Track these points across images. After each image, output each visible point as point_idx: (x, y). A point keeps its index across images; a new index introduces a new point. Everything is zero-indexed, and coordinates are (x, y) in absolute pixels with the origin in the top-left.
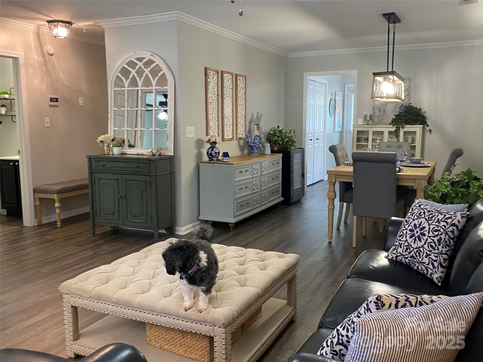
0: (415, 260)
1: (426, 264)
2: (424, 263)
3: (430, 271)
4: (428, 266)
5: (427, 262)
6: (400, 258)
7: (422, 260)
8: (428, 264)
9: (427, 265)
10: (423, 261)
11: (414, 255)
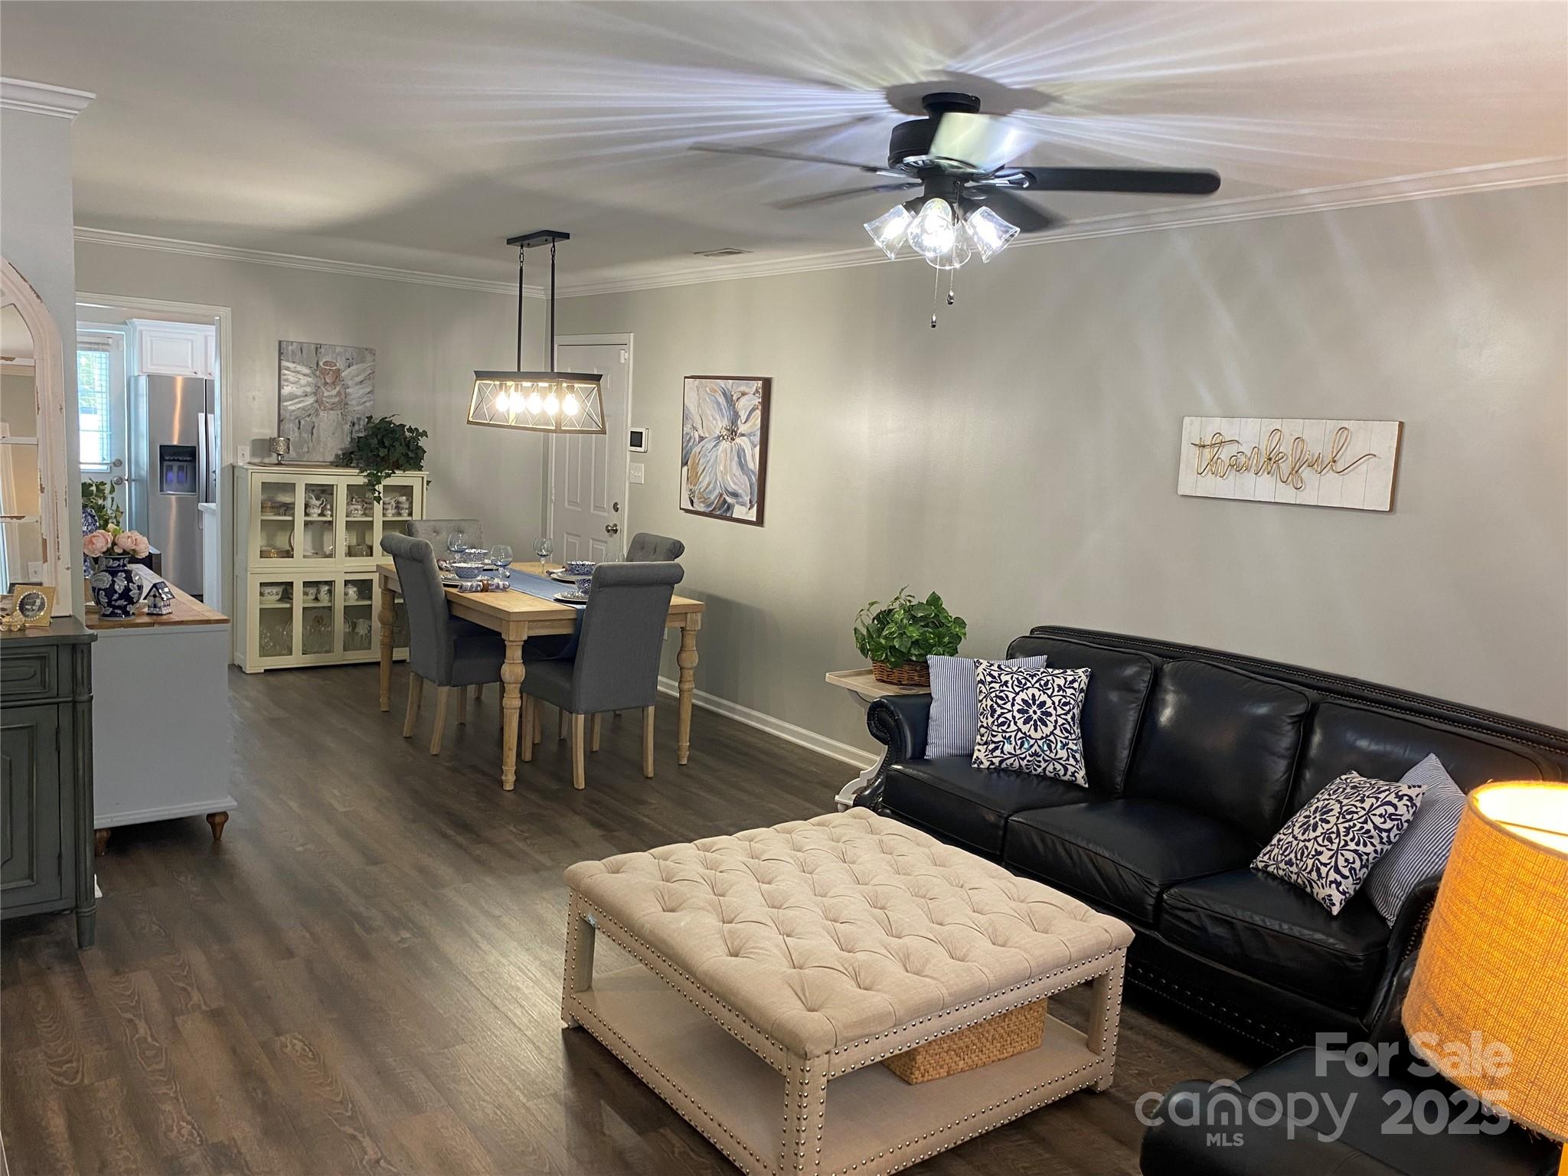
0: (1041, 759)
1: (1064, 759)
2: (1061, 759)
3: (1071, 769)
4: (1067, 762)
5: (1066, 756)
6: (1009, 762)
7: (1055, 756)
8: (1068, 759)
9: (1065, 761)
10: (1057, 757)
11: (1038, 750)
